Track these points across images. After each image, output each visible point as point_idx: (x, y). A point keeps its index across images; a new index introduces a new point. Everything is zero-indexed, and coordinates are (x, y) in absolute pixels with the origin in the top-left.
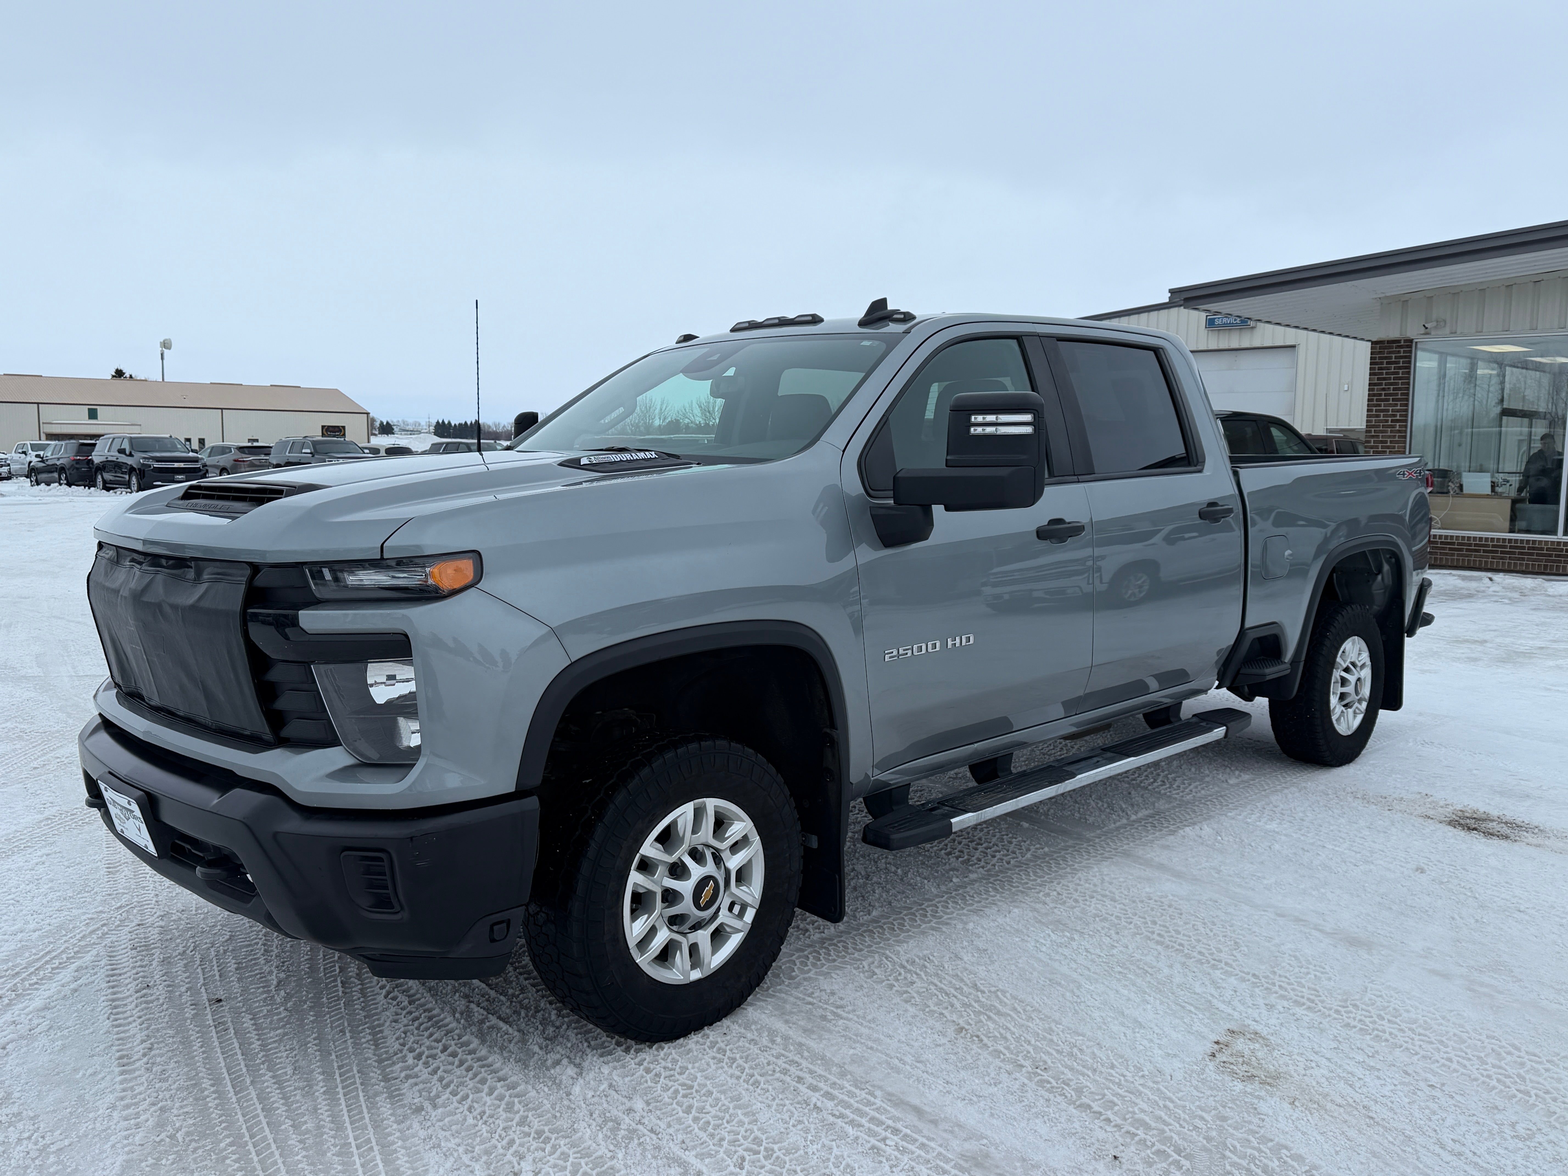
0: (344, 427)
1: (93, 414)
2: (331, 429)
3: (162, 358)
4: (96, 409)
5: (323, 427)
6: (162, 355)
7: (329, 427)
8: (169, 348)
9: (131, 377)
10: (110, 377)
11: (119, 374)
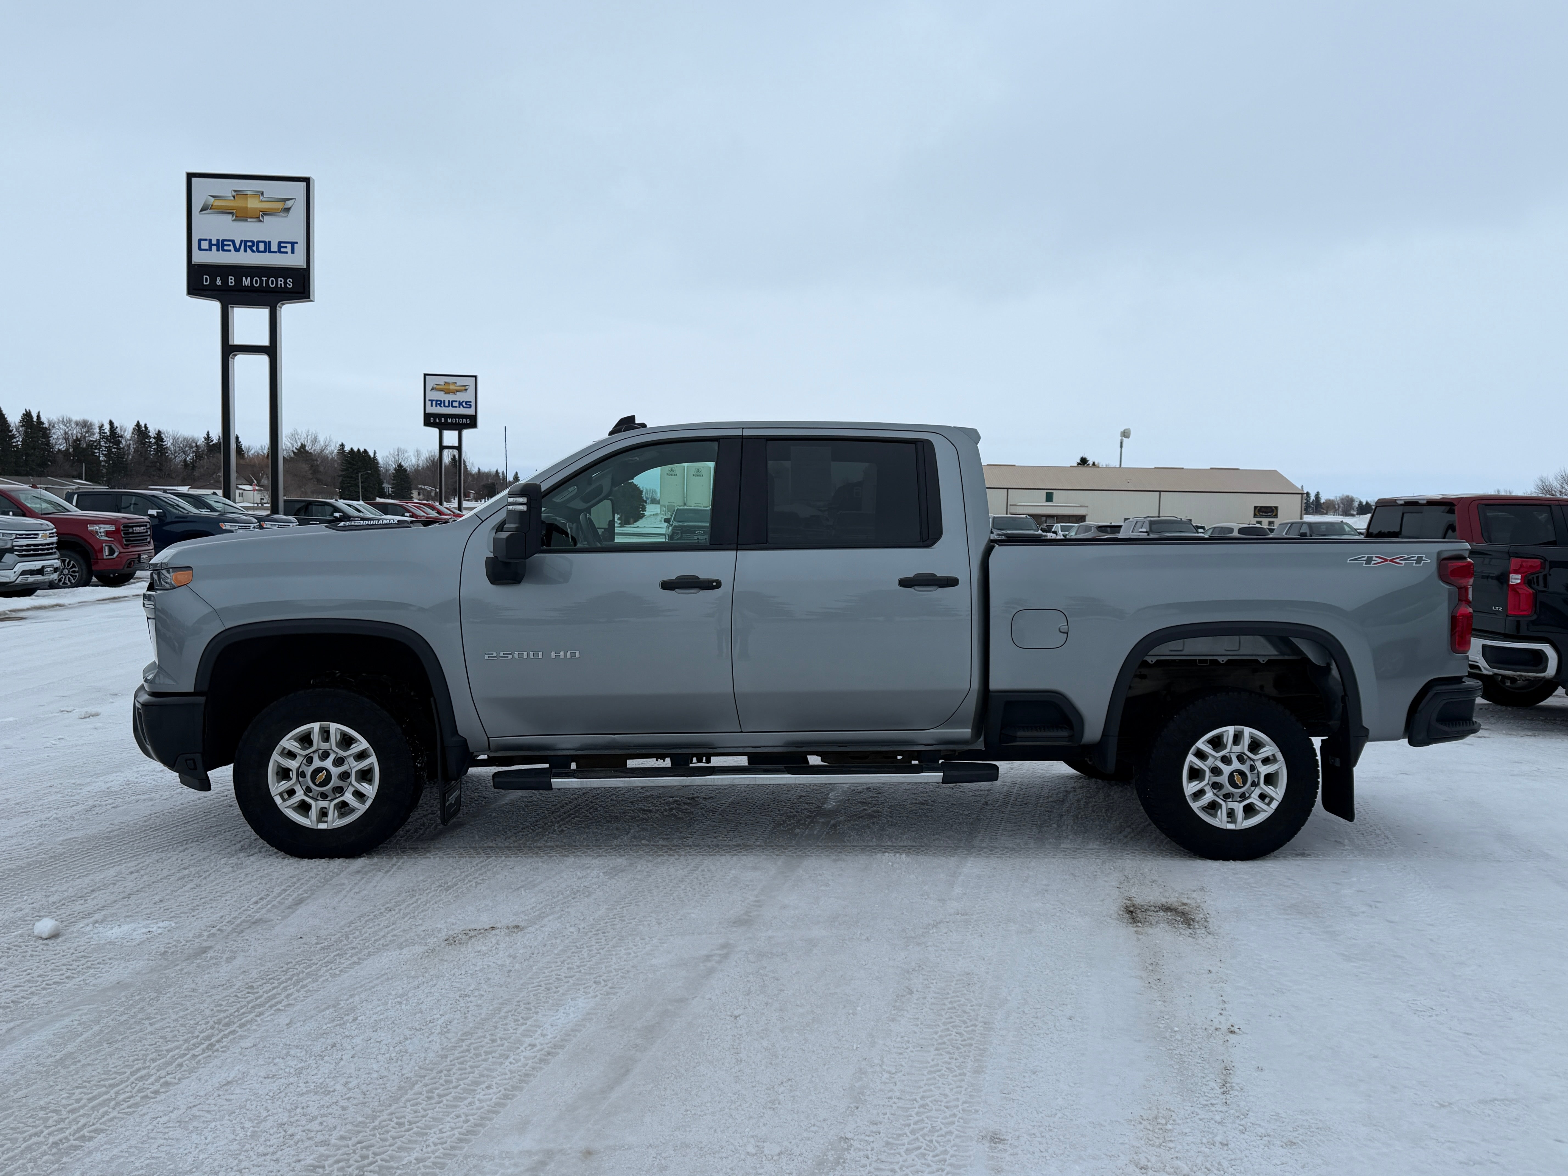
0: (1276, 508)
1: (1049, 498)
2: (1263, 509)
3: (1121, 446)
4: (1052, 493)
5: (1255, 507)
6: (1121, 443)
7: (1261, 507)
8: (1128, 437)
9: (1094, 464)
10: (1076, 465)
11: (1084, 461)
